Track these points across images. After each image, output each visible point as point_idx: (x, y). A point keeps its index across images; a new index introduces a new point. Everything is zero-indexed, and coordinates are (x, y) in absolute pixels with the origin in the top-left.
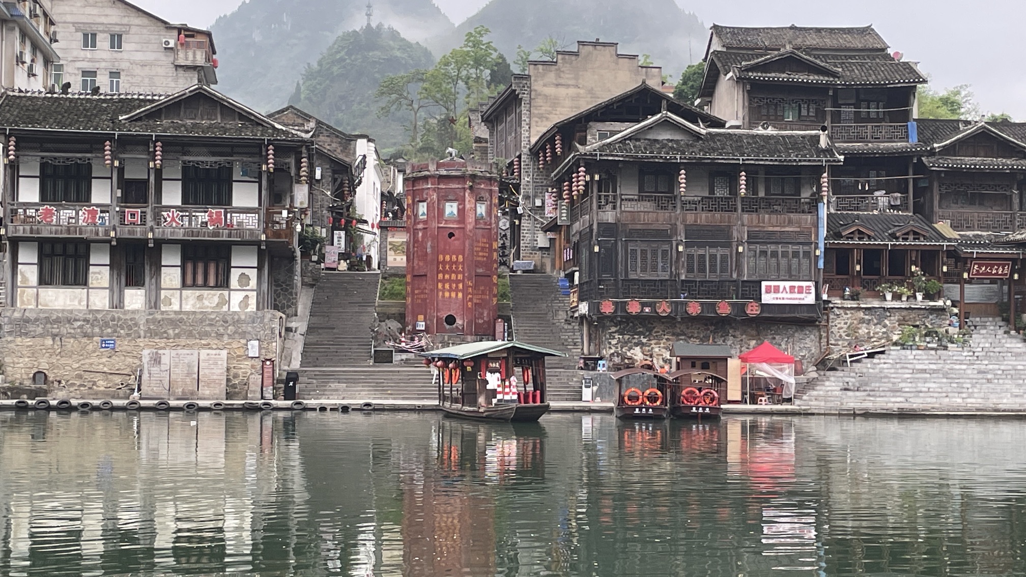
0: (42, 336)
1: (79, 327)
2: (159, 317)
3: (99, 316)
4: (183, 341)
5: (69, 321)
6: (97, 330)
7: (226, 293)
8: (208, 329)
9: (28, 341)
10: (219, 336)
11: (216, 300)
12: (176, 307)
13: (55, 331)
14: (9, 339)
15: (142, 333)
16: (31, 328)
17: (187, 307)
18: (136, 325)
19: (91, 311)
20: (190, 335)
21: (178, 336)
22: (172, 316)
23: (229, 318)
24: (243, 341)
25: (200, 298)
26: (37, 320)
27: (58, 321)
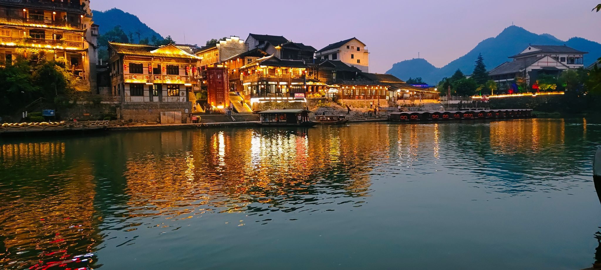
0: (133, 109)
1: (142, 106)
2: (163, 103)
3: (148, 104)
4: (169, 109)
5: (140, 105)
6: (147, 107)
7: (178, 97)
8: (175, 106)
9: (129, 110)
10: (178, 108)
11: (176, 99)
12: (167, 101)
13: (136, 108)
14: (124, 110)
15: (159, 108)
16: (130, 107)
17: (169, 101)
18: (157, 106)
19: (145, 102)
20: (171, 108)
21: (168, 108)
22: (166, 103)
23: (180, 103)
24: (184, 109)
25: (172, 98)
26: (131, 105)
27: (137, 105)
